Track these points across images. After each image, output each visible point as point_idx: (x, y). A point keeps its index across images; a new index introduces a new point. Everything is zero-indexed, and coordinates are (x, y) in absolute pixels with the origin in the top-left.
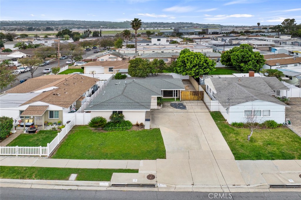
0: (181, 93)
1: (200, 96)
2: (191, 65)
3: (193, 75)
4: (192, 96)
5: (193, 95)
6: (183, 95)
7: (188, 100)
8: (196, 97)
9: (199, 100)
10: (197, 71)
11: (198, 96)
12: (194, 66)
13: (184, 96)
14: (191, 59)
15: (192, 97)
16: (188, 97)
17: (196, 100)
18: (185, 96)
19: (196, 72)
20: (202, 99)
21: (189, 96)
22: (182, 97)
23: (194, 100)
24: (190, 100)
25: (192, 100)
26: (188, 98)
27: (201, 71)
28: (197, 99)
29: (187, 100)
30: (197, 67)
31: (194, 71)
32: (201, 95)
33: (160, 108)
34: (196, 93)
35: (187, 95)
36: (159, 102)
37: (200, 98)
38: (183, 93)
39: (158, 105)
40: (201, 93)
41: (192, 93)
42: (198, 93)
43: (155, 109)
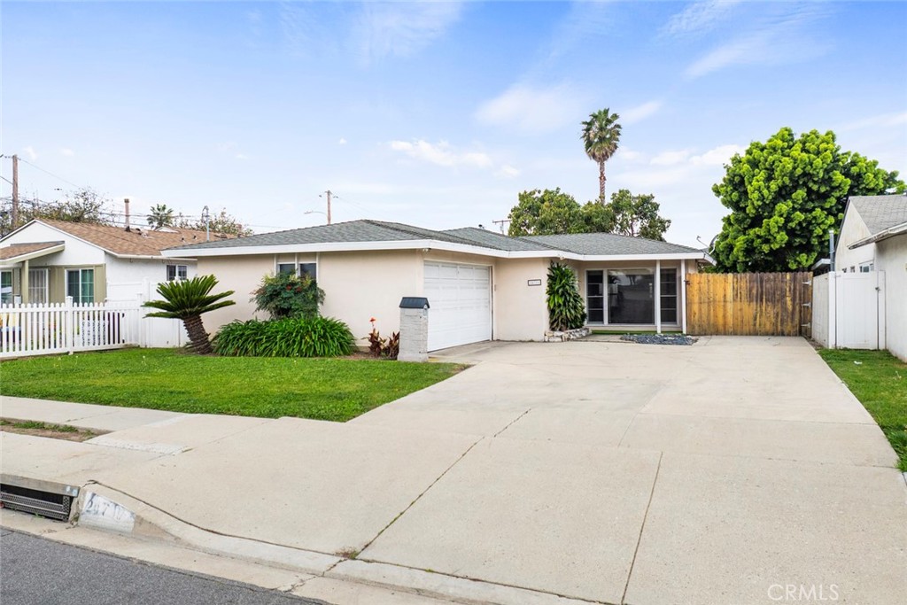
0: (687, 283)
1: (790, 306)
2: (768, 188)
3: (778, 237)
4: (745, 305)
5: (751, 301)
6: (696, 299)
7: (725, 333)
8: (769, 314)
9: (783, 334)
10: (800, 216)
11: (778, 308)
12: (783, 194)
13: (705, 307)
14: (771, 158)
15: (749, 309)
16: (725, 310)
17: (766, 334)
18: (709, 303)
19: (793, 225)
21: (730, 306)
22: (695, 308)
23: (756, 333)
24: (735, 333)
25: (746, 329)
26: (725, 316)
27: (823, 223)
28: (775, 325)
29: (717, 333)
30: (801, 194)
31: (781, 216)
32: (793, 300)
33: (560, 339)
34: (767, 286)
35: (720, 297)
36: (560, 306)
37: (793, 319)
38: (696, 287)
39: (552, 324)
40: (795, 289)
41: (743, 285)
42: (779, 285)
43: (532, 341)
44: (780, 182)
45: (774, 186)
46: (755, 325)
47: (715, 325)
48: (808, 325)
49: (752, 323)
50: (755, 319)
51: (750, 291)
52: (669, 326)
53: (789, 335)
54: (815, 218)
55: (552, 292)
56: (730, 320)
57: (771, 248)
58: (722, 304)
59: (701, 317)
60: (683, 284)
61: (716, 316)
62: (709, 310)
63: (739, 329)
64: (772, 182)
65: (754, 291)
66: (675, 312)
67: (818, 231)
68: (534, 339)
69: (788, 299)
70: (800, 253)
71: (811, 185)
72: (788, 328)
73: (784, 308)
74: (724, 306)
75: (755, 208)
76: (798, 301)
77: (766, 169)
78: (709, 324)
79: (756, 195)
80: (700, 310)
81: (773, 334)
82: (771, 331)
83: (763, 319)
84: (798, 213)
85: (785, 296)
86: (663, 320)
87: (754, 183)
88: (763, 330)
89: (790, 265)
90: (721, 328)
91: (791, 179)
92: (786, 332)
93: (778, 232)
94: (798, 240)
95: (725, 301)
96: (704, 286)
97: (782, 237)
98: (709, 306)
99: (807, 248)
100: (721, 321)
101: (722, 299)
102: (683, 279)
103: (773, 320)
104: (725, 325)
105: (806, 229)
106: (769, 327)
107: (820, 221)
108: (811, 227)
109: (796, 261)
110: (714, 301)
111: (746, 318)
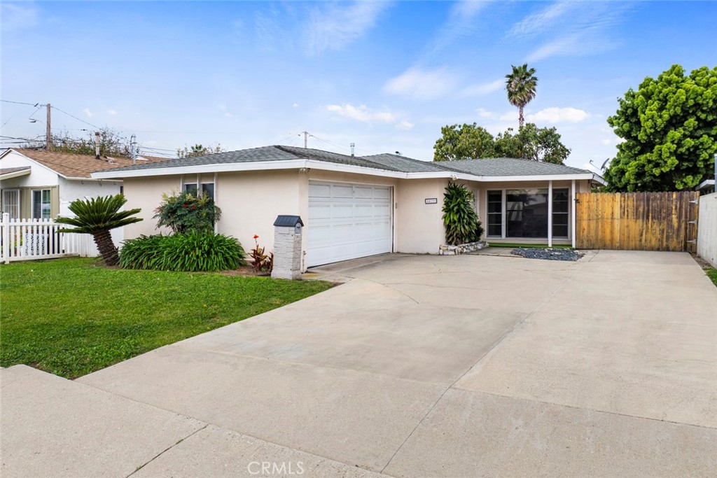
0: (577, 201)
1: (675, 224)
2: (661, 117)
3: (669, 162)
4: (632, 223)
5: (637, 218)
6: (585, 216)
7: (612, 248)
8: (654, 231)
9: (667, 249)
10: (689, 142)
11: (664, 225)
12: (675, 122)
13: (593, 224)
15: (635, 226)
17: (652, 249)
18: (597, 220)
19: (683, 150)
20: (688, 247)
21: (617, 223)
22: (585, 224)
23: (642, 249)
24: (621, 248)
25: (632, 244)
26: (612, 232)
27: (709, 148)
28: (661, 240)
29: (605, 247)
31: (673, 142)
32: (679, 217)
33: (453, 253)
34: (653, 204)
35: (608, 214)
36: (455, 222)
37: (678, 236)
38: (585, 205)
39: (448, 238)
40: (681, 207)
41: (630, 203)
42: (666, 203)
43: (428, 254)
44: (672, 112)
45: (666, 116)
46: (641, 240)
47: (603, 240)
48: (694, 241)
49: (638, 239)
50: (641, 235)
51: (637, 209)
52: (561, 240)
53: (674, 250)
54: (702, 144)
55: (448, 209)
56: (617, 236)
57: (662, 171)
58: (610, 220)
59: (589, 232)
60: (574, 202)
61: (604, 232)
62: (597, 227)
63: (626, 244)
64: (664, 112)
65: (641, 209)
66: (566, 227)
67: (705, 155)
68: (430, 252)
69: (674, 217)
70: (686, 175)
71: (699, 114)
72: (674, 243)
73: (670, 225)
74: (612, 223)
75: (646, 135)
76: (683, 219)
77: (659, 100)
78: (597, 239)
79: (650, 123)
80: (589, 226)
81: (658, 250)
82: (657, 247)
83: (649, 235)
84: (688, 139)
85: (670, 214)
86: (554, 235)
87: (647, 112)
88: (648, 245)
89: (677, 186)
90: (608, 243)
91: (682, 109)
92: (671, 247)
93: (669, 157)
94: (685, 164)
95: (612, 218)
96: (594, 205)
97: (673, 161)
98: (597, 222)
99: (693, 171)
100: (608, 237)
101: (610, 217)
102: (574, 197)
103: (659, 236)
104: (612, 239)
105: (693, 153)
106: (654, 243)
107: (707, 146)
108: (698, 152)
109: (682, 182)
110: (602, 218)
111: (632, 234)
